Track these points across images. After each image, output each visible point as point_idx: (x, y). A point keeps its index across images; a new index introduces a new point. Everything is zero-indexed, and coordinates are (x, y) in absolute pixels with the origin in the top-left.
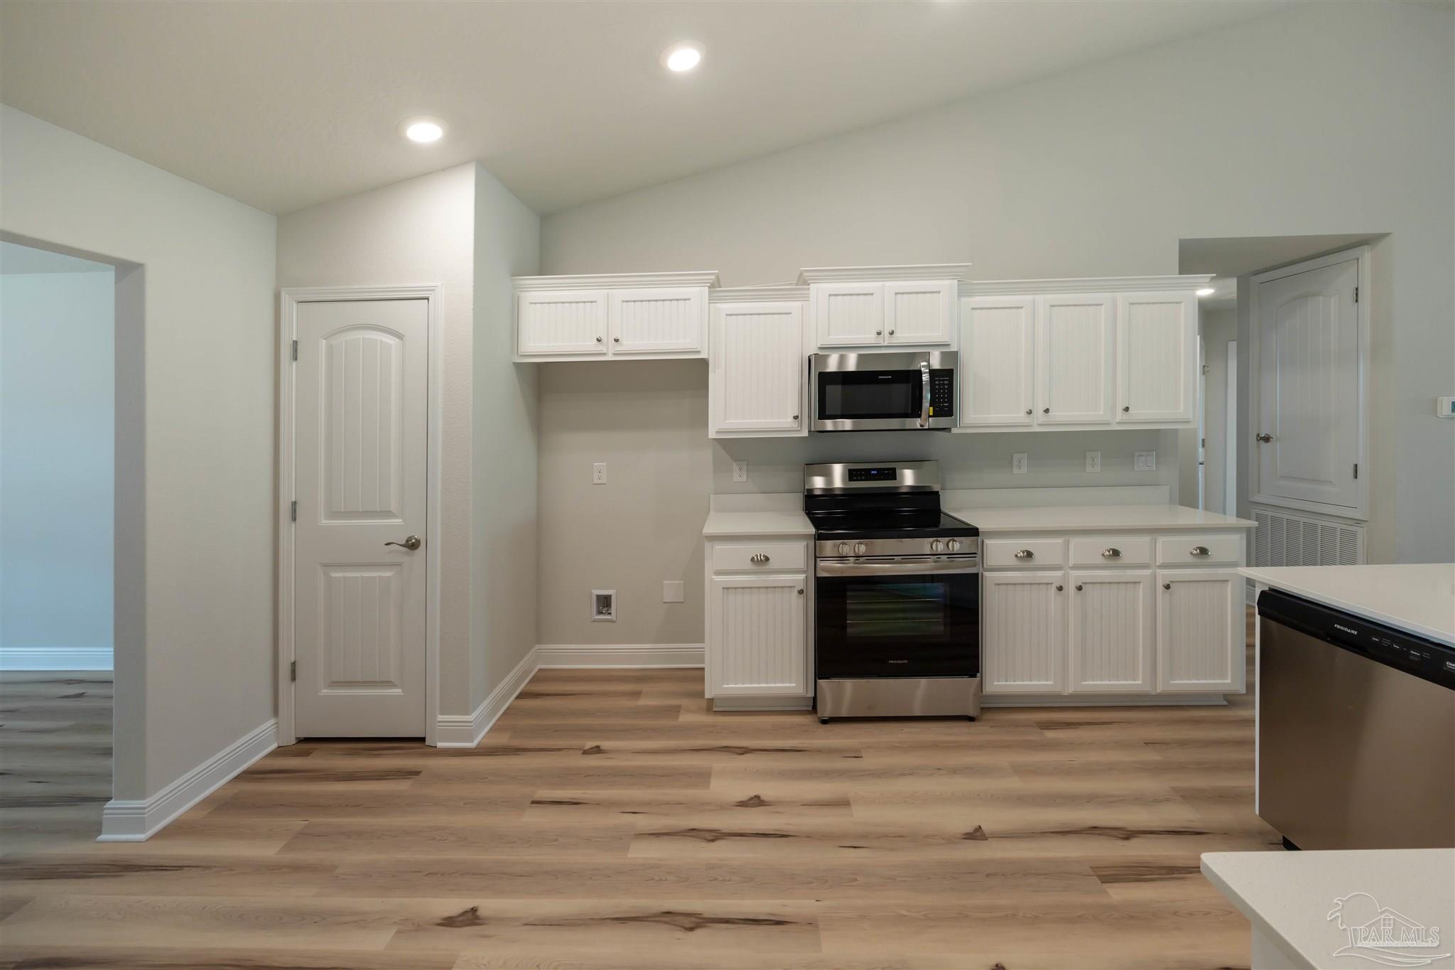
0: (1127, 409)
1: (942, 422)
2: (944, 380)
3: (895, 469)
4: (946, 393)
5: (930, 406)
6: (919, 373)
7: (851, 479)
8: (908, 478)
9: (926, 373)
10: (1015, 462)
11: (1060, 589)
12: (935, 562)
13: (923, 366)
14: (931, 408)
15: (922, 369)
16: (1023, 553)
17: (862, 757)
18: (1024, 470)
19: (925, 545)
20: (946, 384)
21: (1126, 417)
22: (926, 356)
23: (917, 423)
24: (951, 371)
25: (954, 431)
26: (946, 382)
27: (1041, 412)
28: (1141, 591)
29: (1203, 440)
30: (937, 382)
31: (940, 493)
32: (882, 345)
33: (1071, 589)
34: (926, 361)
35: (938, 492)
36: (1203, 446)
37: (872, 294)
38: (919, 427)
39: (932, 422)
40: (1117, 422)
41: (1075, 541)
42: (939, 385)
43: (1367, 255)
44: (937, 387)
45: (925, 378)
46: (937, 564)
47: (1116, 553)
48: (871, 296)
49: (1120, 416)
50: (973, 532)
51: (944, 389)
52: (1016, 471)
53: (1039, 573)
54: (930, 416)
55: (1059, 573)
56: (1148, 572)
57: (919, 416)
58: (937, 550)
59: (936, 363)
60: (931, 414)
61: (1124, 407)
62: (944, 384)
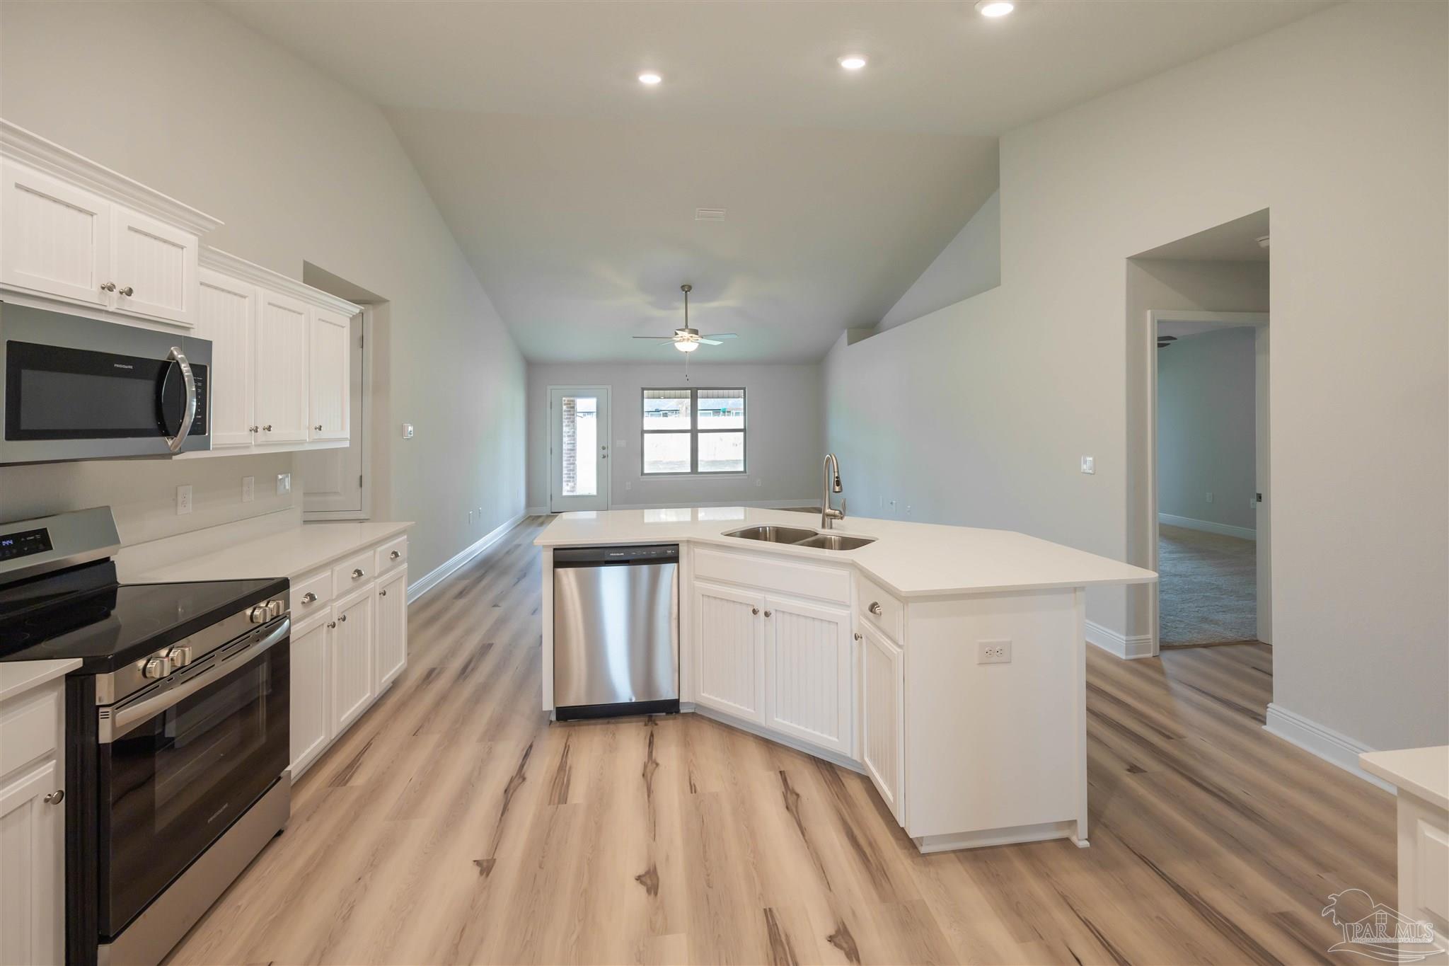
1: (192, 442)
11: (332, 625)
16: (307, 595)
21: (317, 436)
23: (165, 445)
37: (92, 214)
40: (309, 442)
48: (89, 218)
49: (313, 435)
53: (317, 616)
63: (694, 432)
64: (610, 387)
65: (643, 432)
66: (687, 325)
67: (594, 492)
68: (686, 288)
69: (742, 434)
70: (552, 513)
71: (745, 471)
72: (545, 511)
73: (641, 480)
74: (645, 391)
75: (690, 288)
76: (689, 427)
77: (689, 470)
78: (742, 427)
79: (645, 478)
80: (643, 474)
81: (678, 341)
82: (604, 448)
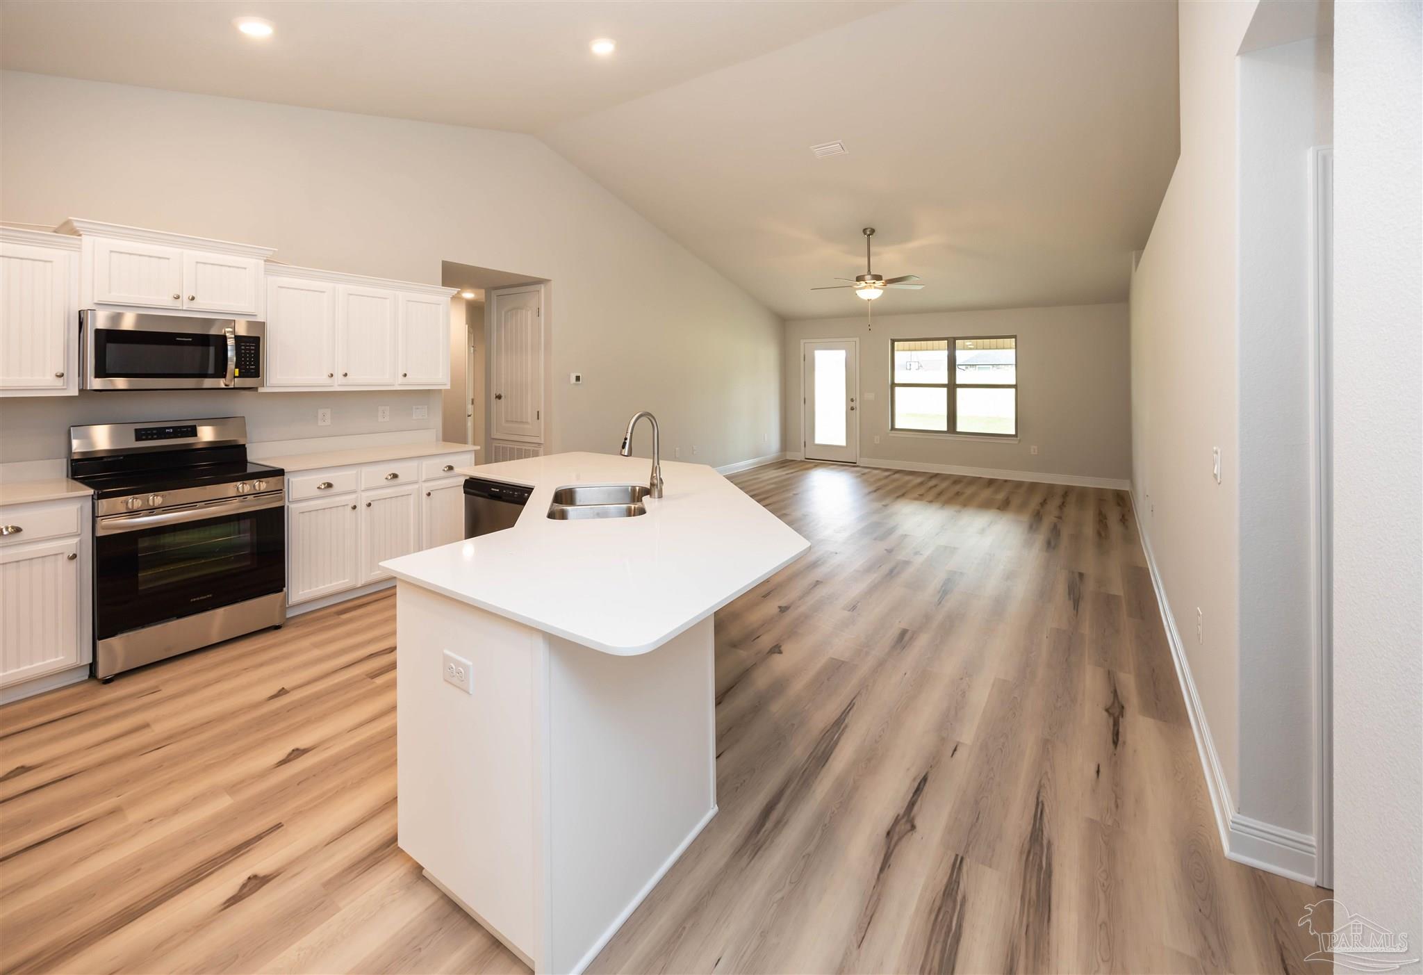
0: (405, 375)
1: (249, 382)
2: (250, 346)
3: (195, 426)
4: (252, 357)
5: (236, 368)
6: (224, 338)
7: (138, 439)
8: (206, 434)
9: (231, 338)
10: (320, 416)
11: (354, 507)
12: (242, 502)
13: (228, 332)
14: (237, 370)
15: (227, 334)
16: (324, 484)
17: (161, 690)
18: (328, 422)
19: (231, 489)
20: (253, 350)
21: (405, 380)
22: (231, 323)
23: (221, 383)
24: (258, 338)
25: (261, 390)
26: (252, 348)
27: (341, 376)
28: (412, 499)
29: (473, 400)
30: (243, 347)
31: (246, 446)
32: (180, 308)
33: (362, 507)
34: (231, 328)
35: (244, 445)
36: (473, 403)
37: (168, 259)
38: (224, 386)
39: (238, 382)
40: (398, 384)
41: (366, 470)
42: (245, 349)
43: (543, 288)
44: (243, 351)
45: (231, 343)
46: (244, 503)
47: (395, 476)
48: (167, 260)
49: (401, 379)
50: (280, 473)
51: (250, 354)
52: (320, 423)
53: (338, 499)
54: (235, 377)
55: (353, 496)
56: (416, 486)
57: (224, 376)
58: (243, 491)
59: (242, 331)
60: (237, 374)
61: (403, 373)
62: (250, 350)
63: (952, 387)
64: (857, 339)
65: (893, 385)
66: (869, 271)
67: (842, 442)
68: (869, 232)
69: (1013, 390)
70: (806, 459)
71: (1016, 435)
72: (799, 456)
73: (890, 435)
74: (896, 343)
75: (873, 231)
76: (946, 382)
77: (945, 428)
78: (1014, 383)
79: (894, 434)
80: (893, 428)
81: (861, 289)
82: (852, 400)
